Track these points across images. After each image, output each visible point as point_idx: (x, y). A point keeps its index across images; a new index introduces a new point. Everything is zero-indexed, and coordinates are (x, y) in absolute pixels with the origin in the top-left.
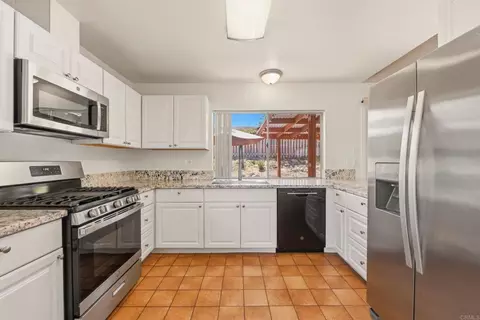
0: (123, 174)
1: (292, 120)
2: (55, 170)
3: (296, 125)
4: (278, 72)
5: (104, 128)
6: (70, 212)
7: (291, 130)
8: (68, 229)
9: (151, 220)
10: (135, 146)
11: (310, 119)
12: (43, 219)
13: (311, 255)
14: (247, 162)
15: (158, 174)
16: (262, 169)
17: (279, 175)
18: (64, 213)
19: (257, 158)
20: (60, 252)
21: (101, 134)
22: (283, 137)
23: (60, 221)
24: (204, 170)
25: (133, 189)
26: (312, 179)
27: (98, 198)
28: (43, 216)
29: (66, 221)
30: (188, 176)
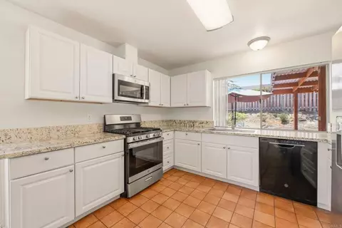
0: (163, 121)
1: (303, 75)
2: (129, 118)
3: (308, 79)
4: (267, 38)
5: (148, 98)
6: (127, 137)
7: (305, 83)
8: (126, 144)
9: (171, 148)
10: (166, 106)
11: (319, 71)
12: (117, 138)
13: (296, 204)
14: (267, 115)
15: (181, 122)
16: (284, 121)
17: (296, 128)
18: (124, 136)
19: (280, 111)
20: (123, 153)
21: (147, 101)
22: (300, 90)
23: (123, 140)
24: (208, 120)
25: (159, 129)
26: (323, 133)
27: (139, 132)
28: (117, 137)
29: (125, 140)
30: (197, 124)
